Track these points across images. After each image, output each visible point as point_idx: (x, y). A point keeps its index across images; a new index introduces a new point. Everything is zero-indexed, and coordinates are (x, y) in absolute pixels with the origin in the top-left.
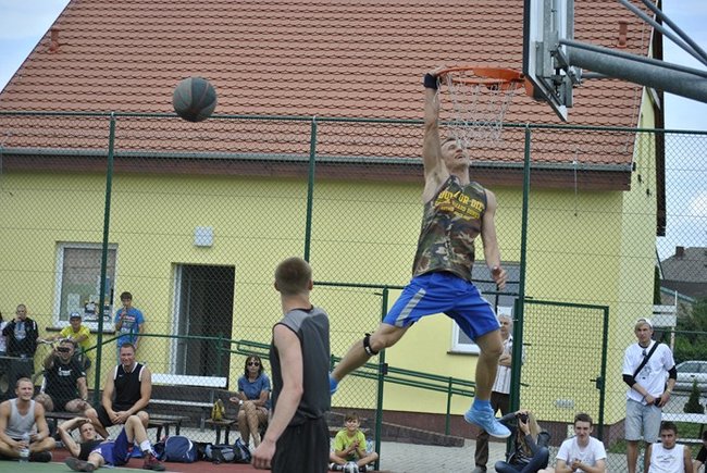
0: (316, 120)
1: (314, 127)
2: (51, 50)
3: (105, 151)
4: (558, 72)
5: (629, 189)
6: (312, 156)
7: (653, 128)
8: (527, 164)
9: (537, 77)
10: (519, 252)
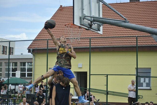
6: (90, 46)
9: (81, 25)
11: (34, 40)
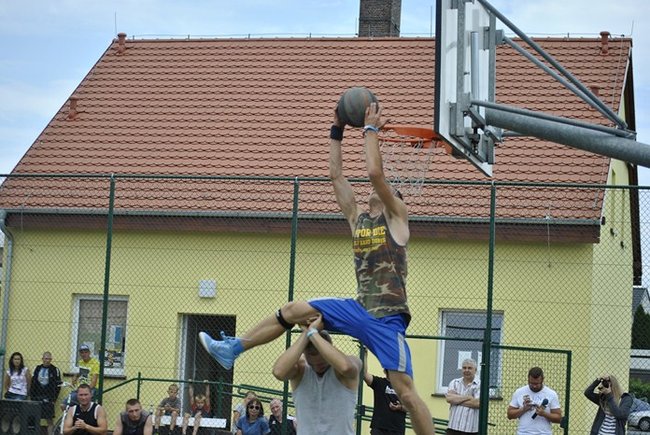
0: (299, 180)
1: (296, 186)
2: (70, 117)
3: (105, 210)
4: (476, 131)
5: (598, 241)
6: (295, 213)
7: (627, 184)
8: (492, 219)
9: (452, 136)
10: (486, 300)
11: (9, 173)
